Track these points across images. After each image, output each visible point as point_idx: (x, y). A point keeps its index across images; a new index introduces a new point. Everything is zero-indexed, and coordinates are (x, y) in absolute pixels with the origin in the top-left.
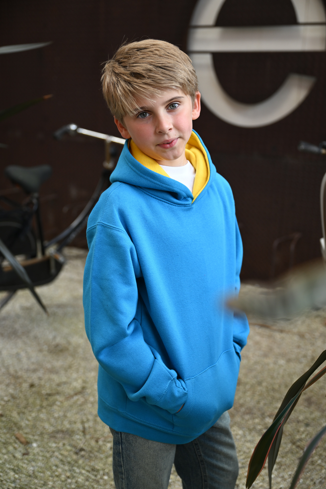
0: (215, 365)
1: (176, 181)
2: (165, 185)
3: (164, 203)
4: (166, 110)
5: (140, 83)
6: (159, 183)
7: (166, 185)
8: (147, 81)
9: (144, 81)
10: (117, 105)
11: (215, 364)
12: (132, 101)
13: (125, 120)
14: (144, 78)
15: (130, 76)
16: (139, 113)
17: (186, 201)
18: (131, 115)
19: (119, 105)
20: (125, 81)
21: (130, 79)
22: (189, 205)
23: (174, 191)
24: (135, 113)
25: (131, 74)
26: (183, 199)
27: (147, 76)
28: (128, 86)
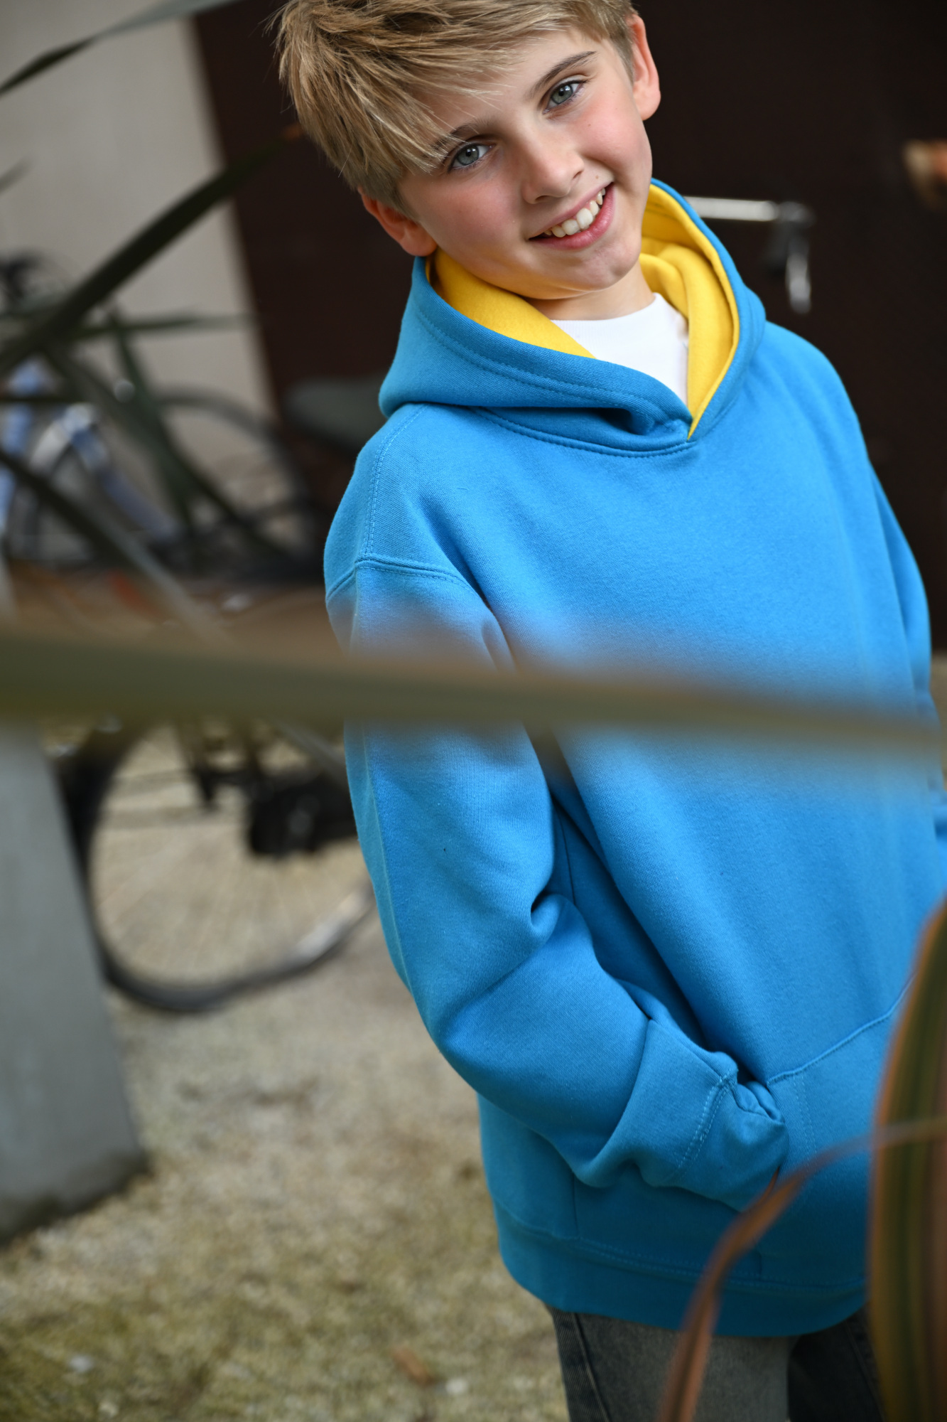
0: (885, 1017)
1: (616, 366)
2: (576, 386)
3: (583, 452)
4: (544, 114)
5: (429, 47)
6: (554, 383)
7: (580, 384)
8: (451, 31)
9: (440, 36)
10: (363, 143)
11: (886, 1013)
12: (418, 115)
13: (408, 191)
14: (438, 26)
15: (385, 34)
16: (450, 153)
17: (665, 432)
18: (426, 166)
19: (372, 146)
20: (375, 54)
21: (389, 42)
22: (678, 444)
23: (613, 404)
24: (439, 156)
25: (389, 25)
26: (652, 430)
27: (447, 13)
28: (390, 68)
